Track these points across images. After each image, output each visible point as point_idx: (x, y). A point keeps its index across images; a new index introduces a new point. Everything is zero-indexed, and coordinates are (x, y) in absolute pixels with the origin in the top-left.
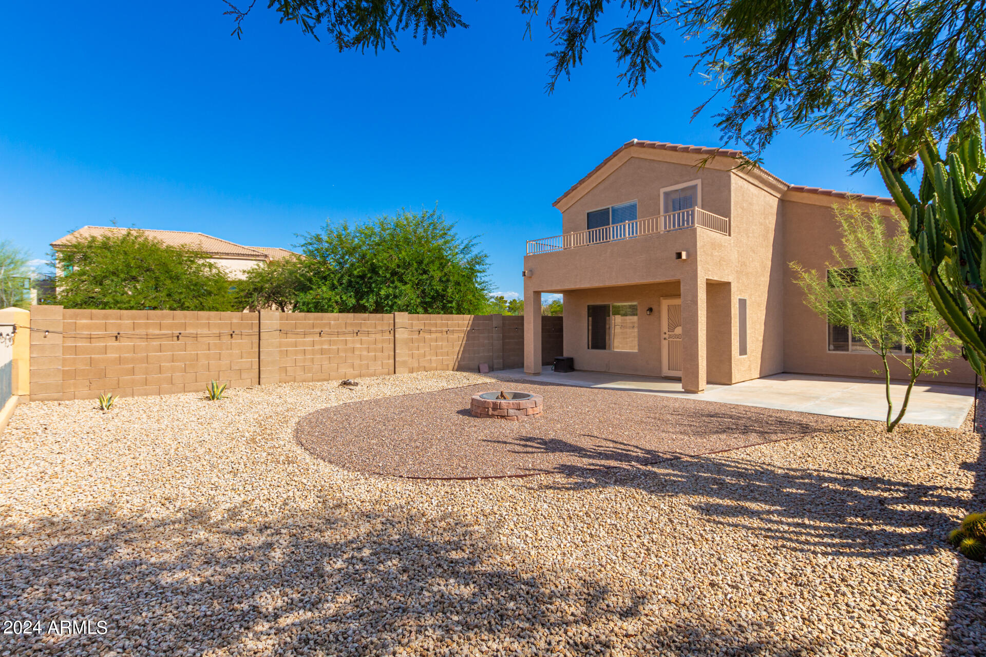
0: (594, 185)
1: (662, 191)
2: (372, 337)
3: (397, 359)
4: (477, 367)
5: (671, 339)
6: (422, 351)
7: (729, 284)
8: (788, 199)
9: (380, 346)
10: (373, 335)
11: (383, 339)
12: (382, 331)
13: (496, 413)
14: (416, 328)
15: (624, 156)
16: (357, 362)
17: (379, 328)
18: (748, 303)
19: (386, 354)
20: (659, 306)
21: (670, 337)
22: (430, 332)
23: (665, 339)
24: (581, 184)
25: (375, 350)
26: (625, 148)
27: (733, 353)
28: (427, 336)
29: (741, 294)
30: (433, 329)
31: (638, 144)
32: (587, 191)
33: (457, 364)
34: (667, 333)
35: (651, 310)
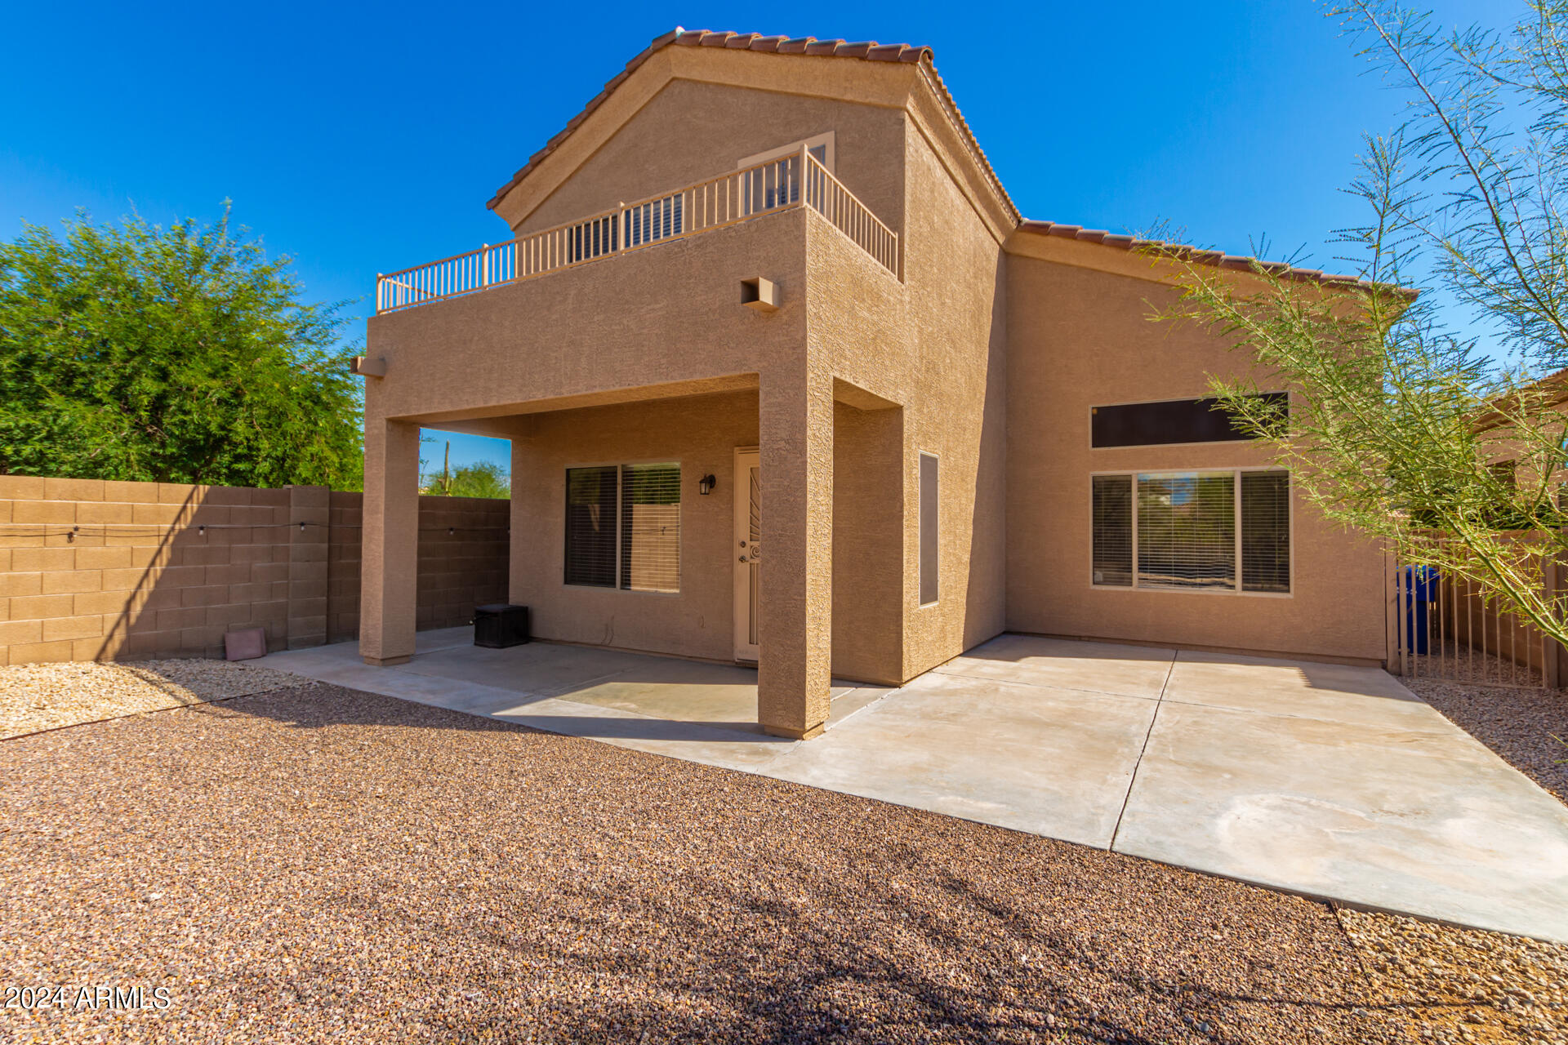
0: (587, 155)
4: (214, 642)
7: (898, 409)
8: (1018, 251)
15: (654, 75)
18: (941, 467)
20: (731, 470)
21: (755, 552)
23: (742, 559)
26: (655, 50)
27: (906, 598)
29: (925, 444)
33: (120, 635)
34: (749, 543)
35: (710, 481)
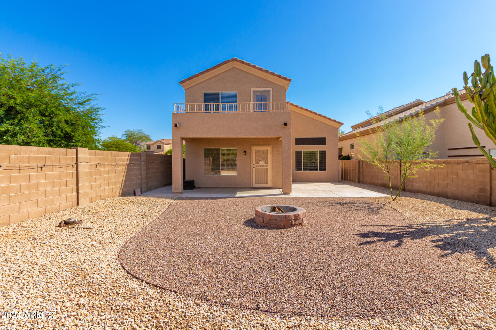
1: (252, 90)
2: (57, 171)
3: (80, 192)
4: (133, 192)
5: (257, 168)
6: (98, 182)
9: (64, 180)
10: (58, 170)
11: (67, 173)
12: (66, 166)
13: (297, 222)
14: (94, 163)
15: (230, 65)
16: (42, 199)
17: (63, 163)
19: (69, 187)
20: (251, 150)
21: (257, 166)
22: (104, 166)
23: (254, 167)
24: (201, 74)
25: (60, 184)
26: (232, 61)
28: (102, 169)
30: (106, 163)
31: (239, 60)
32: (204, 80)
33: (121, 191)
34: (255, 164)
35: (245, 152)
